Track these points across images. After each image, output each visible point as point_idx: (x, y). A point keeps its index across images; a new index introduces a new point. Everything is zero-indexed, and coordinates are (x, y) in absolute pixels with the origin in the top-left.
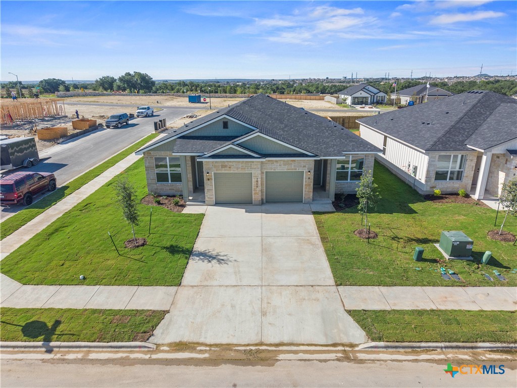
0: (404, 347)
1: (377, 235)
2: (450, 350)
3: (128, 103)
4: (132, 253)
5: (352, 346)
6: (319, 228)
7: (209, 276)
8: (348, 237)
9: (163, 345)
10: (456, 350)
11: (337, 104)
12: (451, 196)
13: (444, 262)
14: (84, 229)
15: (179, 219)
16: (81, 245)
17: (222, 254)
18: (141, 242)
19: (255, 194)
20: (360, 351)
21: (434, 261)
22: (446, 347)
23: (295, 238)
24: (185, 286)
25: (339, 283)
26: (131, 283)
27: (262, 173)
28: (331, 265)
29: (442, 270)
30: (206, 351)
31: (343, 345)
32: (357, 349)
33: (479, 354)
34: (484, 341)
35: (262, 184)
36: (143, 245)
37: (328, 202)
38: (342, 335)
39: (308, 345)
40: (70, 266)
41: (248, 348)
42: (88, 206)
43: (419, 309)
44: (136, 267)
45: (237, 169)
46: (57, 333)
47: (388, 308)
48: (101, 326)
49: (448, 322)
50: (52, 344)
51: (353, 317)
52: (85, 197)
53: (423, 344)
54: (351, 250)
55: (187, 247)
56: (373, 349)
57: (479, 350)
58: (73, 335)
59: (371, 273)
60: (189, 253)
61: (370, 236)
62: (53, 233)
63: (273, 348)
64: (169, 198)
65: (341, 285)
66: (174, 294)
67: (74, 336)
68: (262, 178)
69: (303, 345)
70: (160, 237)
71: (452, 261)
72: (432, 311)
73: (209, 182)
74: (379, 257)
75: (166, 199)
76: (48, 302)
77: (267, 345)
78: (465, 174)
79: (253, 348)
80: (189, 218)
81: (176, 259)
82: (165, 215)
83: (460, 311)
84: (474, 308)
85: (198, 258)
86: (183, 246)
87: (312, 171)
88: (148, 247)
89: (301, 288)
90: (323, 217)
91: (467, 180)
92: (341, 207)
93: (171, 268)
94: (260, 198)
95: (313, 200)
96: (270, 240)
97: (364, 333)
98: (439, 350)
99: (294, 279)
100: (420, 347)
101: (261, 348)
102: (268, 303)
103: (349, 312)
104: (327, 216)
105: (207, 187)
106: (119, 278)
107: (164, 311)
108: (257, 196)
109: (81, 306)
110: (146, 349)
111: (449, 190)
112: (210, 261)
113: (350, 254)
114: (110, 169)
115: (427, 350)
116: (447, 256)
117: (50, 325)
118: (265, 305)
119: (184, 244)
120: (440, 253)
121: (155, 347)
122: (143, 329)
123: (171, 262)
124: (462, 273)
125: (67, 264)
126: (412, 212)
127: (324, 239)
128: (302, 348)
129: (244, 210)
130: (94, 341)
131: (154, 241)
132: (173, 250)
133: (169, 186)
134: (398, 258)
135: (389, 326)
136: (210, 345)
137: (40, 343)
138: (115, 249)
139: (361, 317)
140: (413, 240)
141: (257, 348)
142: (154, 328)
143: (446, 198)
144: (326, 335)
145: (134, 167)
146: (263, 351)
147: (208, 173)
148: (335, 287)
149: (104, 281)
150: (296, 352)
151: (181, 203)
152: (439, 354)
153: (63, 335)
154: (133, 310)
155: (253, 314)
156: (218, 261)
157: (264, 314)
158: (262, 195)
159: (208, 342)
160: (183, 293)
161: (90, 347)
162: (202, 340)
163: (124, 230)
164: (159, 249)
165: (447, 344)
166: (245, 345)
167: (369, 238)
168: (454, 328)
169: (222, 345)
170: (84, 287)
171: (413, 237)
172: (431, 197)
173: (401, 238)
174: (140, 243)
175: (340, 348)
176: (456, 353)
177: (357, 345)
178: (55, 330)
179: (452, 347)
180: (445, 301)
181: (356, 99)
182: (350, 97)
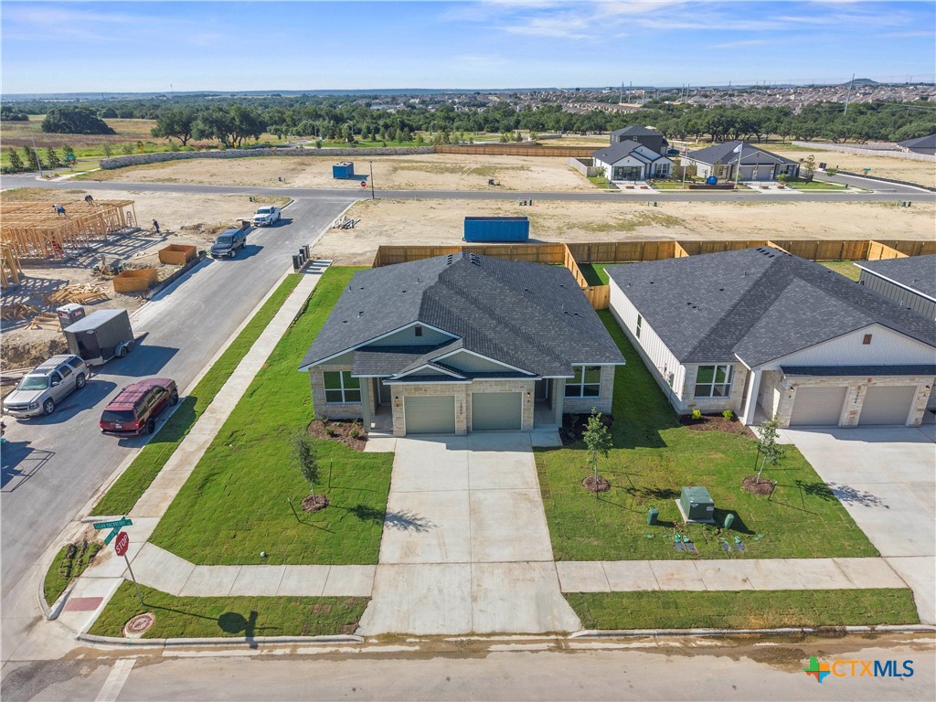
0: (617, 635)
1: (609, 486)
2: (663, 637)
3: (228, 182)
4: (313, 518)
5: (565, 634)
6: (540, 474)
7: (409, 550)
8: (575, 489)
9: (371, 637)
10: (669, 637)
11: (588, 176)
12: (715, 418)
13: (682, 526)
14: (245, 480)
15: (363, 461)
16: (248, 507)
17: (418, 517)
18: (322, 502)
19: (458, 422)
20: (573, 640)
21: (671, 525)
22: (659, 634)
23: (510, 491)
24: (383, 564)
25: (557, 557)
26: (321, 561)
27: (468, 395)
28: (550, 533)
29: (676, 537)
30: (416, 643)
31: (556, 633)
32: (570, 637)
33: (691, 640)
34: (698, 627)
35: (467, 409)
36: (325, 506)
37: (554, 430)
38: (556, 623)
39: (520, 634)
40: (244, 539)
41: (459, 639)
42: (234, 436)
43: (640, 590)
44: (322, 539)
45: (436, 391)
46: (257, 626)
47: (607, 590)
48: (302, 617)
49: (666, 605)
50: (256, 639)
51: (569, 601)
52: (224, 418)
53: (636, 631)
54: (576, 510)
55: (378, 508)
56: (586, 638)
57: (691, 637)
58: (276, 628)
59: (596, 543)
60: (381, 516)
61: (601, 488)
62: (203, 485)
63: (485, 639)
64: (344, 424)
65: (560, 560)
66: (373, 575)
67: (276, 630)
68: (467, 402)
69: (515, 634)
70: (343, 492)
71: (690, 524)
72: (654, 592)
73: (398, 409)
74: (608, 520)
75: (340, 426)
76: (234, 588)
77: (478, 635)
78: (732, 389)
79: (464, 639)
80: (375, 460)
81: (368, 526)
82: (344, 457)
83: (683, 592)
84: (698, 587)
85: (392, 524)
86: (374, 506)
87: (533, 393)
88: (331, 509)
89: (515, 565)
90: (547, 456)
91: (735, 397)
92: (569, 438)
93: (364, 539)
94: (465, 427)
95: (535, 427)
96: (480, 495)
97: (579, 620)
98: (651, 637)
99: (506, 553)
100: (632, 635)
101: (472, 638)
102: (479, 585)
103: (566, 595)
104: (551, 454)
105: (395, 414)
106: (305, 555)
107: (366, 598)
108: (461, 424)
109: (272, 594)
110: (355, 642)
111: (713, 409)
112: (406, 528)
113: (574, 517)
114: (245, 360)
115: (640, 637)
116: (685, 518)
117: (247, 617)
118: (475, 588)
119: (373, 504)
120: (679, 514)
121: (363, 639)
122: (348, 620)
123: (363, 531)
124: (698, 541)
125: (240, 535)
126: (660, 444)
127: (545, 494)
128: (514, 638)
129: (444, 445)
130: (299, 635)
131: (337, 499)
132: (362, 512)
133: (343, 408)
134: (629, 520)
135: (605, 611)
136: (420, 637)
137: (243, 639)
138: (292, 512)
139: (578, 601)
140: (653, 492)
141: (468, 638)
142: (358, 617)
143: (707, 421)
144: (539, 623)
145: (279, 355)
146: (475, 641)
147: (397, 398)
148: (553, 563)
149: (289, 559)
150: (507, 643)
151: (362, 433)
152: (651, 641)
153: (265, 628)
154: (332, 597)
155: (463, 599)
156: (416, 528)
157: (474, 599)
158: (468, 422)
159: (418, 632)
160: (384, 573)
161: (296, 641)
162: (410, 631)
163: (296, 481)
164: (345, 512)
165: (661, 631)
166: (455, 636)
167: (598, 491)
168: (671, 612)
169: (432, 636)
170: (268, 568)
171: (653, 488)
172: (687, 420)
173: (638, 490)
174: (322, 505)
175: (553, 637)
176: (668, 640)
177: (570, 634)
178: (254, 623)
179: (665, 634)
180: (670, 579)
181: (621, 170)
182: (611, 167)
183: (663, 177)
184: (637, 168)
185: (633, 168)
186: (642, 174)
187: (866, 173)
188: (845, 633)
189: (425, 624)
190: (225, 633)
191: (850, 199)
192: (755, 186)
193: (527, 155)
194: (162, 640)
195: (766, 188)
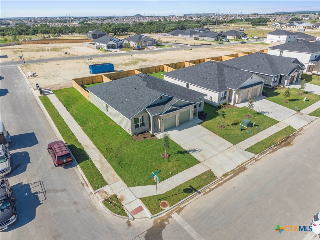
4: (171, 159)
6: (208, 129)
7: (203, 156)
10: (270, 149)
11: (97, 49)
12: (225, 105)
17: (195, 148)
20: (257, 158)
22: (268, 150)
24: (202, 162)
25: (234, 144)
29: (248, 131)
31: (253, 158)
34: (272, 145)
37: (197, 118)
38: (250, 156)
41: (238, 168)
43: (255, 143)
45: (172, 115)
46: (196, 188)
47: (251, 146)
50: (198, 191)
51: (247, 151)
55: (183, 150)
56: (258, 156)
57: (273, 148)
58: (200, 186)
60: (186, 152)
64: (143, 134)
66: (203, 165)
70: (169, 150)
71: (248, 128)
73: (163, 123)
74: (233, 133)
76: (175, 184)
78: (226, 97)
81: (186, 155)
85: (191, 152)
87: (193, 109)
91: (227, 99)
93: (190, 158)
94: (179, 124)
95: (194, 118)
97: (253, 154)
100: (264, 152)
101: (240, 167)
103: (245, 150)
106: (181, 168)
107: (209, 170)
109: (187, 180)
110: (220, 180)
112: (196, 152)
115: (266, 152)
117: (190, 188)
119: (181, 150)
120: (244, 127)
121: (220, 178)
122: (212, 176)
123: (187, 157)
124: (252, 130)
129: (177, 130)
130: (207, 184)
132: (181, 153)
133: (140, 129)
134: (236, 131)
135: (256, 150)
136: (231, 172)
137: (196, 193)
139: (249, 150)
142: (214, 174)
144: (247, 158)
147: (163, 120)
148: (234, 146)
149: (179, 171)
151: (152, 135)
153: (198, 187)
156: (199, 151)
159: (229, 171)
160: (205, 163)
161: (208, 186)
162: (227, 172)
166: (236, 168)
169: (232, 170)
170: (176, 175)
171: (232, 124)
173: (230, 125)
177: (255, 157)
178: (194, 188)
181: (109, 46)
182: (106, 45)
183: (122, 47)
184: (114, 44)
185: (113, 45)
186: (116, 46)
187: (176, 42)
188: (290, 137)
189: (228, 169)
190: (190, 194)
191: (174, 49)
192: (150, 48)
193: (63, 43)
194: (176, 204)
195: (153, 48)
